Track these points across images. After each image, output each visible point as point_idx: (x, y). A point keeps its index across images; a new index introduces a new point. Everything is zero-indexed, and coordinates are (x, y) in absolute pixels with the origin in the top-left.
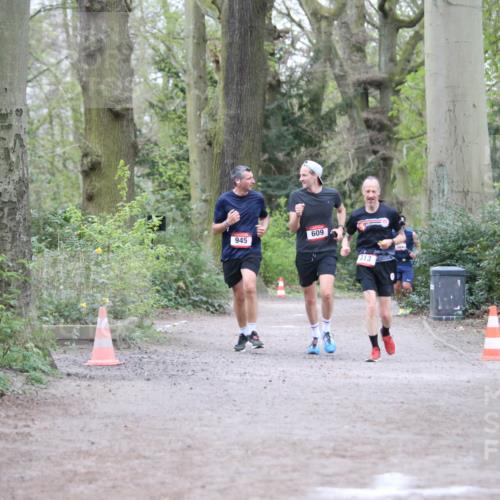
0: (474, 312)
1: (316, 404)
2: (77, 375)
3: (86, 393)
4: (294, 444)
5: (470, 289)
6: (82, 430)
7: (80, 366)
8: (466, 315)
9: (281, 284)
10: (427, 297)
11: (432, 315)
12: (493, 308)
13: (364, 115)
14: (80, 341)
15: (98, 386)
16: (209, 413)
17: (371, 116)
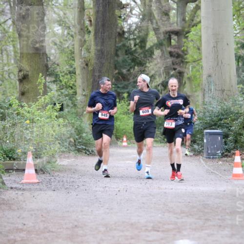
0: (227, 154)
1: (143, 203)
2: (16, 188)
3: (21, 198)
4: (132, 224)
5: (225, 142)
6: (18, 218)
7: (18, 183)
8: (223, 156)
9: (125, 139)
10: (202, 146)
11: (205, 156)
12: (237, 152)
13: (169, 49)
14: (17, 170)
15: (27, 194)
16: (87, 208)
17: (173, 50)
